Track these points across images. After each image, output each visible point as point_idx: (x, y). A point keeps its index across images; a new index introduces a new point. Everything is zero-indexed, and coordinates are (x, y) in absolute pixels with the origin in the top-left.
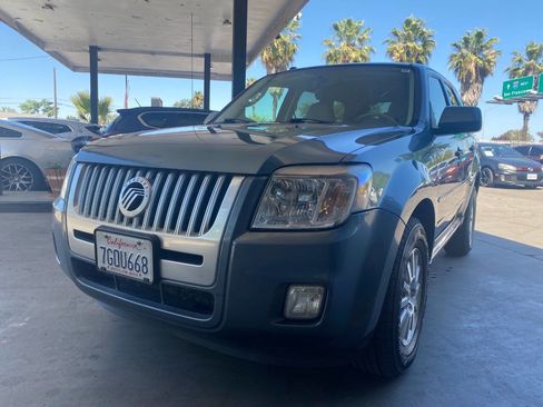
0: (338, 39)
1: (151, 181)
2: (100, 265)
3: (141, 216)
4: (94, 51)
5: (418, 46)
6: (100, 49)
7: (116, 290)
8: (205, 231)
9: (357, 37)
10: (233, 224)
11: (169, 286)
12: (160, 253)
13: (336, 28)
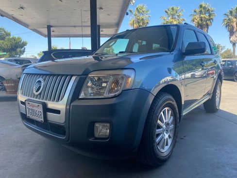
0: (167, 16)
1: (45, 80)
2: (28, 115)
3: (40, 94)
4: (49, 27)
5: (207, 16)
6: (52, 26)
7: (35, 126)
8: (61, 100)
9: (177, 14)
10: (71, 97)
11: (50, 123)
12: (46, 110)
13: (166, 12)
